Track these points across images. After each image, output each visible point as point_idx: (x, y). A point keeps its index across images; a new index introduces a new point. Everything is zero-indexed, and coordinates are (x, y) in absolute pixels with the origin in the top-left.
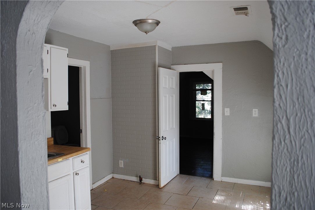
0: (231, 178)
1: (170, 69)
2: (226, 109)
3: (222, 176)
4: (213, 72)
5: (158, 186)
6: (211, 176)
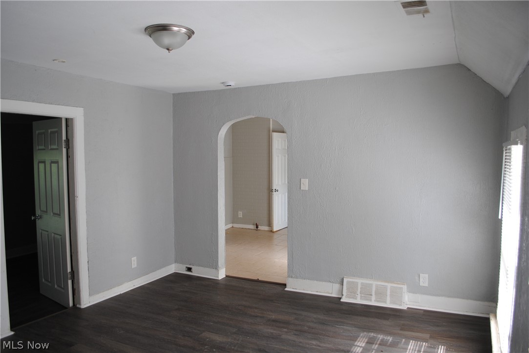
5: (271, 231)
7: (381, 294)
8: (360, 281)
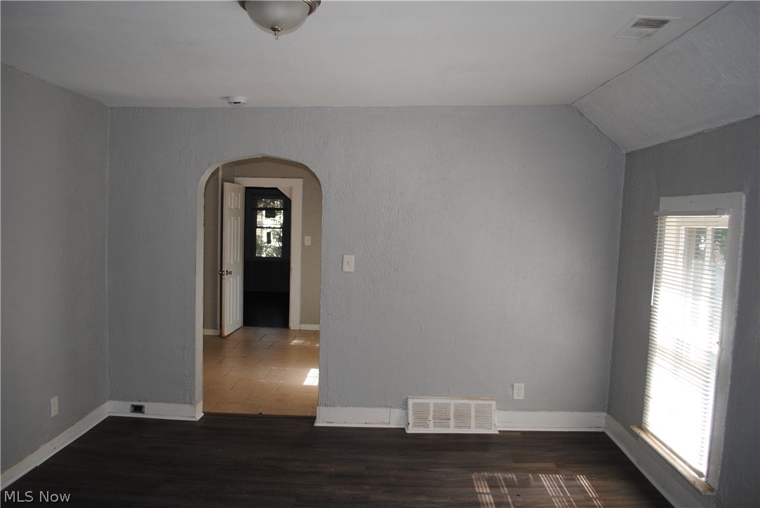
0: (312, 325)
1: (233, 182)
2: (306, 238)
3: (301, 323)
4: (291, 189)
5: (221, 336)
6: (285, 323)
7: (462, 416)
8: (431, 401)
